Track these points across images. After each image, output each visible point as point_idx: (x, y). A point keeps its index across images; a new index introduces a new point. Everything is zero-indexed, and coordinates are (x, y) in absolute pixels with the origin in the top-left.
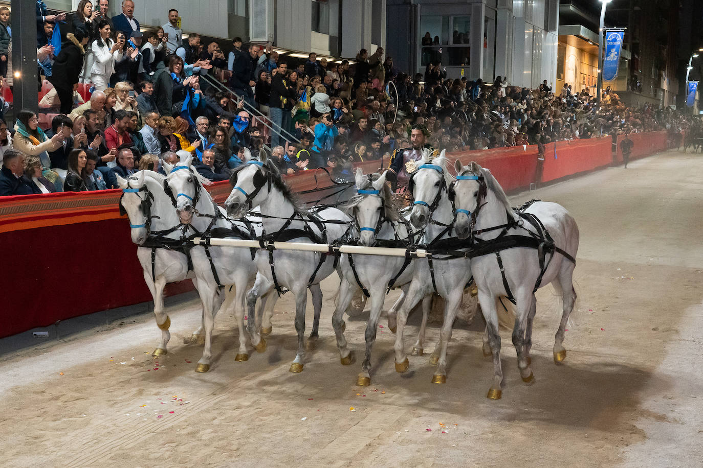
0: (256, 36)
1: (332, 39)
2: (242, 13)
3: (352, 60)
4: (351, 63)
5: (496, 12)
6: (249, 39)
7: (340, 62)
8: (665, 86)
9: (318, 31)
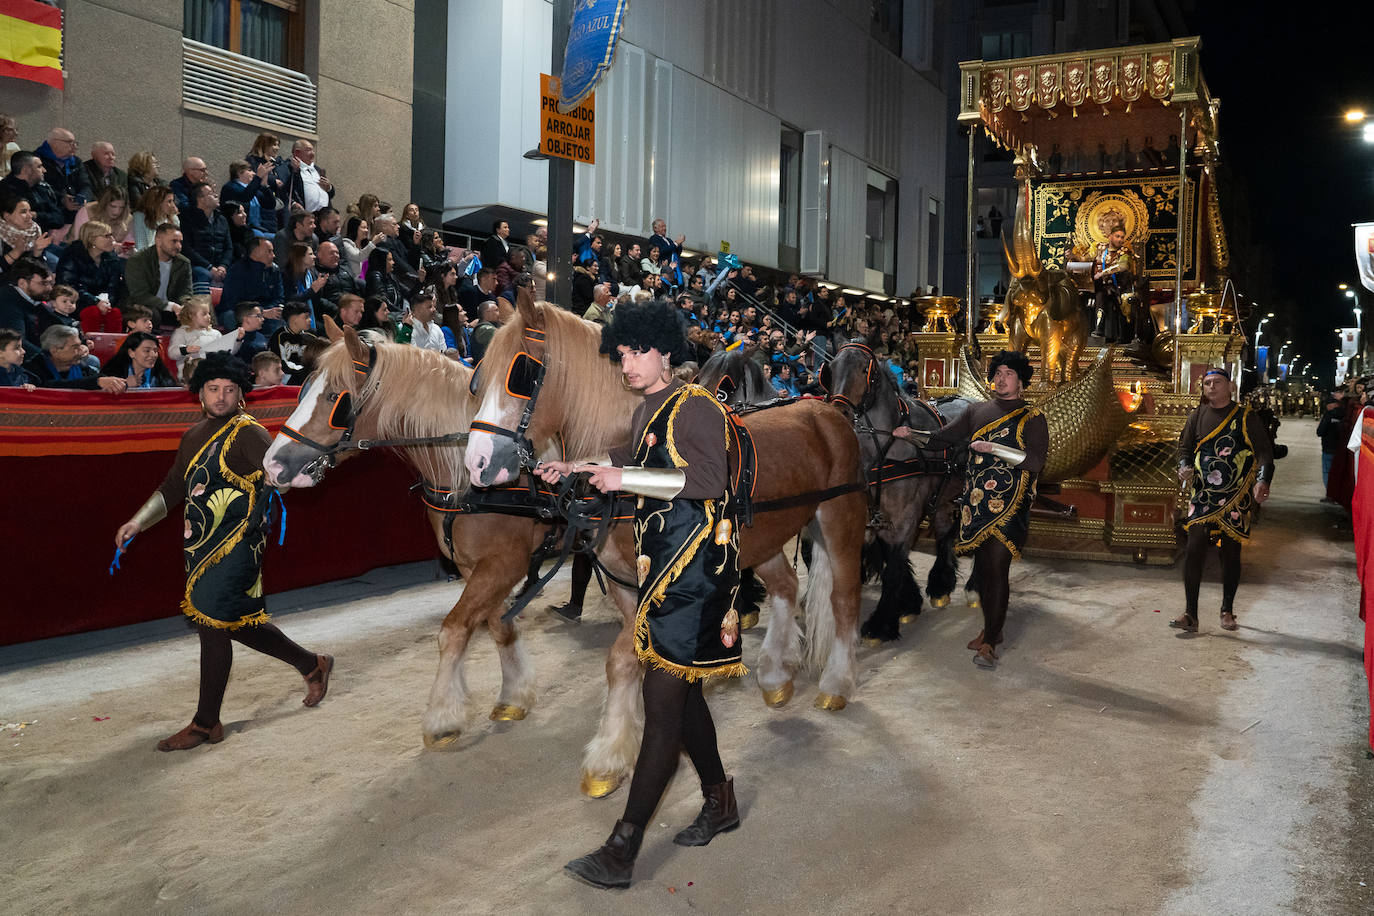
0: (807, 268)
1: (886, 277)
2: (792, 244)
3: (906, 299)
4: (905, 303)
6: (800, 270)
7: (894, 301)
9: (872, 268)
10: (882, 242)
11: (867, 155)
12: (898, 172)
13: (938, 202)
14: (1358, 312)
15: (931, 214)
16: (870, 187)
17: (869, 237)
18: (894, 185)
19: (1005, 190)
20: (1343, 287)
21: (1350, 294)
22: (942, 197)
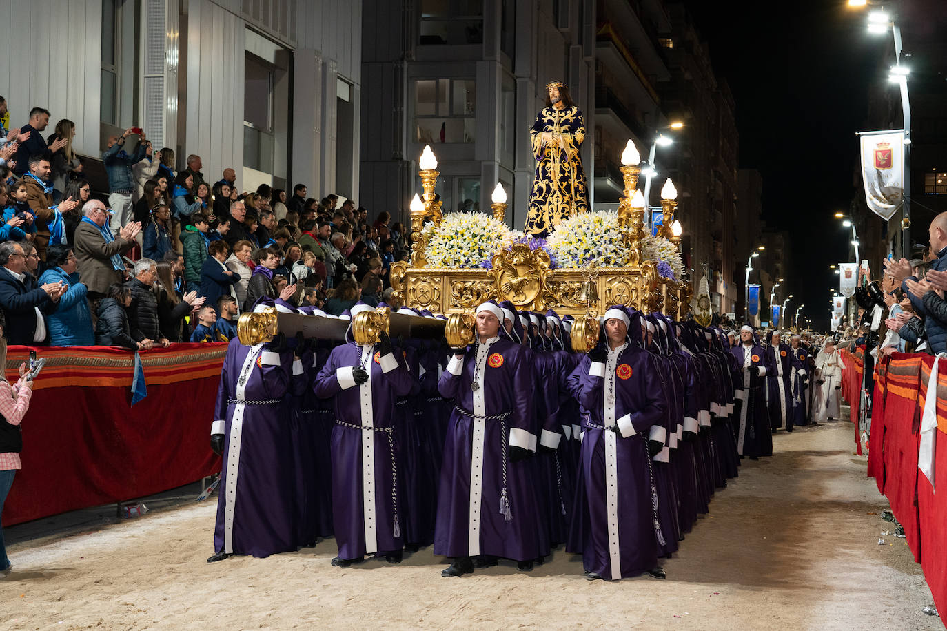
1: (276, 180)
5: (514, 175)
8: (721, 289)
9: (258, 169)
10: (271, 134)
11: (245, 10)
12: (293, 38)
13: (351, 86)
14: (855, 244)
15: (339, 100)
16: (250, 57)
17: (250, 125)
18: (287, 56)
19: (447, 81)
20: (839, 215)
21: (847, 224)
22: (356, 78)
